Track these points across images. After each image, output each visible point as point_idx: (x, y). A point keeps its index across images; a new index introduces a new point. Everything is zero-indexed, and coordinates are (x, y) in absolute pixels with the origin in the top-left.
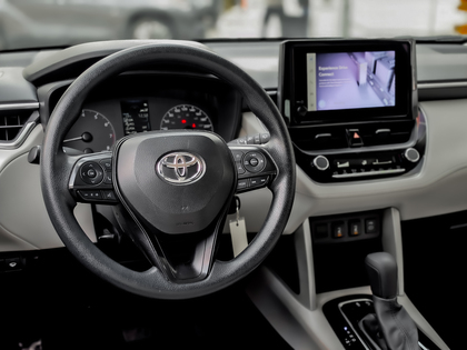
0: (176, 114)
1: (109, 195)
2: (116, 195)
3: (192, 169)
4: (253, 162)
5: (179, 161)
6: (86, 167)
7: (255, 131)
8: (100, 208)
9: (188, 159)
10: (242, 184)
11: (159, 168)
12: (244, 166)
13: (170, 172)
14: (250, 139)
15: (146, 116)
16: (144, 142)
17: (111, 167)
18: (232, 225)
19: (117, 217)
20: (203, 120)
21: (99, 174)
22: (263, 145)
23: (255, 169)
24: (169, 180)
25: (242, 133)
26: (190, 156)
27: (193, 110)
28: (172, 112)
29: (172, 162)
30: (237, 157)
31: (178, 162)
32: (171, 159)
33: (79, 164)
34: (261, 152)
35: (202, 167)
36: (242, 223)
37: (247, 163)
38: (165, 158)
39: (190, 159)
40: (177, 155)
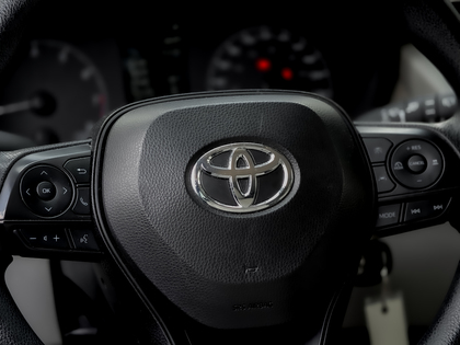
0: (245, 48)
1: (83, 240)
2: (98, 239)
3: (270, 181)
4: (413, 163)
5: (240, 163)
6: (33, 176)
7: (427, 88)
8: (70, 268)
9: (259, 157)
10: (388, 216)
11: (195, 179)
12: (391, 174)
13: (219, 189)
14: (413, 107)
15: (176, 52)
16: (162, 119)
17: (89, 175)
18: (373, 311)
19: (104, 287)
20: (309, 60)
21: (61, 191)
22: (440, 125)
23: (419, 180)
24: (218, 206)
25: (400, 92)
26: (266, 150)
27: (284, 37)
28: (238, 43)
29: (225, 164)
30: (377, 152)
31: (237, 165)
32: (221, 159)
33: (20, 169)
34: (433, 139)
35: (291, 178)
36: (396, 306)
37: (398, 166)
38: (207, 156)
39: (266, 157)
40: (234, 148)
